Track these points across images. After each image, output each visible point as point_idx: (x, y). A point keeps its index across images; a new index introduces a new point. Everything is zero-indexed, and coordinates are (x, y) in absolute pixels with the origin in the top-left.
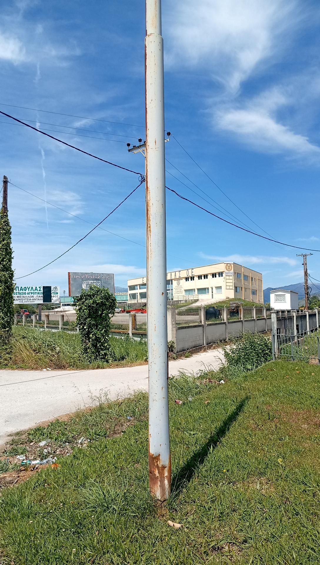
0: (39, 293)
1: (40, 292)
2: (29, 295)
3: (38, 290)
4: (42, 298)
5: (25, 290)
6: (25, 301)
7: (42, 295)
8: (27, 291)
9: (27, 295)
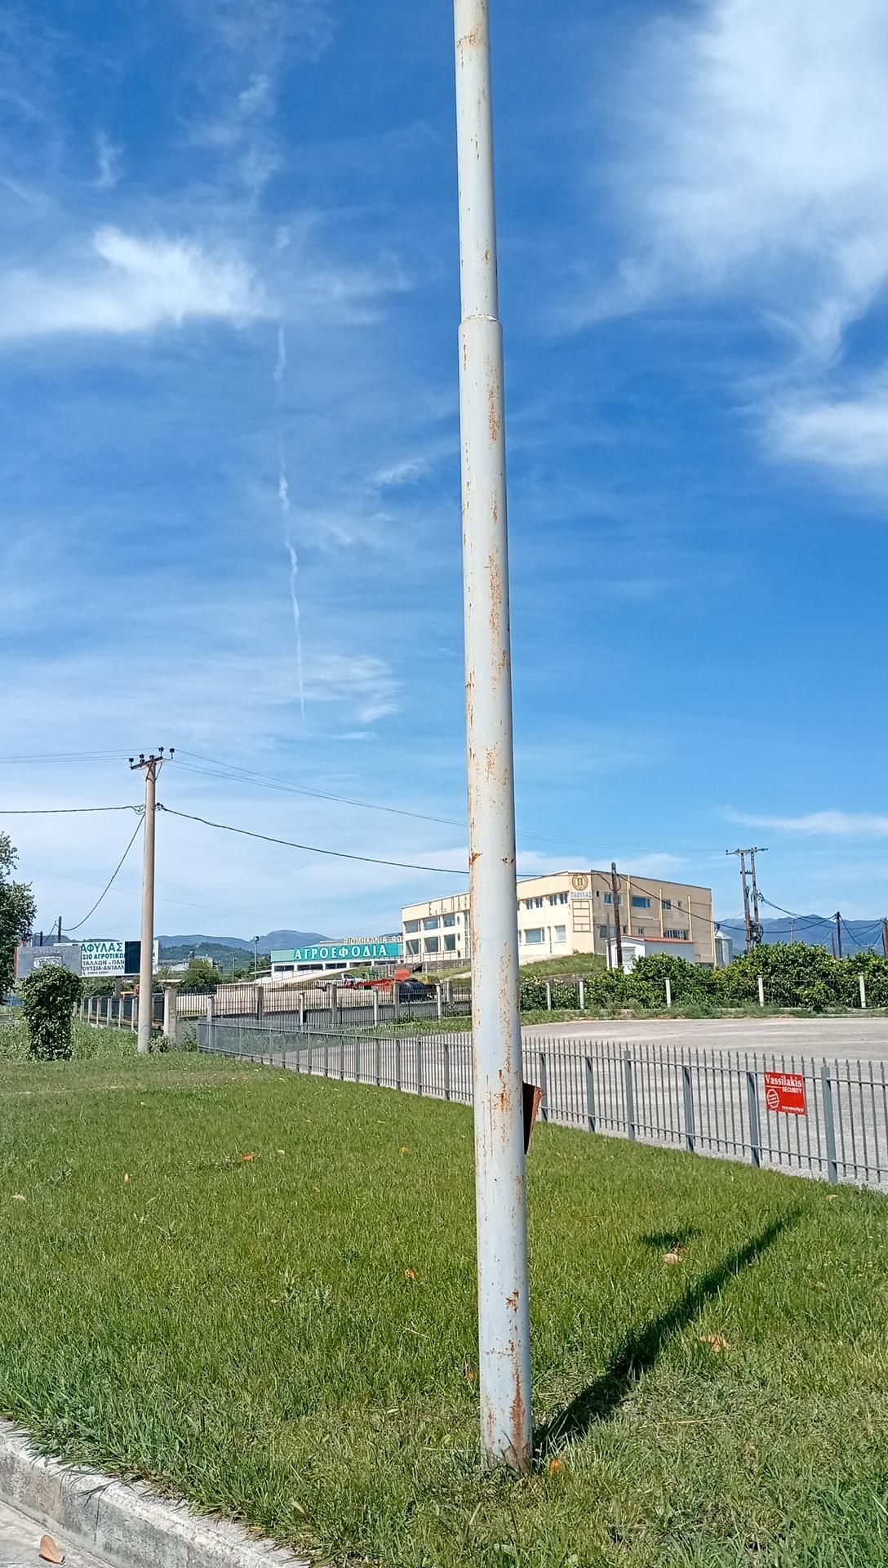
0: (117, 955)
1: (120, 952)
2: (98, 960)
3: (116, 949)
4: (124, 965)
5: (90, 951)
6: (90, 971)
7: (123, 959)
8: (94, 953)
9: (94, 960)
